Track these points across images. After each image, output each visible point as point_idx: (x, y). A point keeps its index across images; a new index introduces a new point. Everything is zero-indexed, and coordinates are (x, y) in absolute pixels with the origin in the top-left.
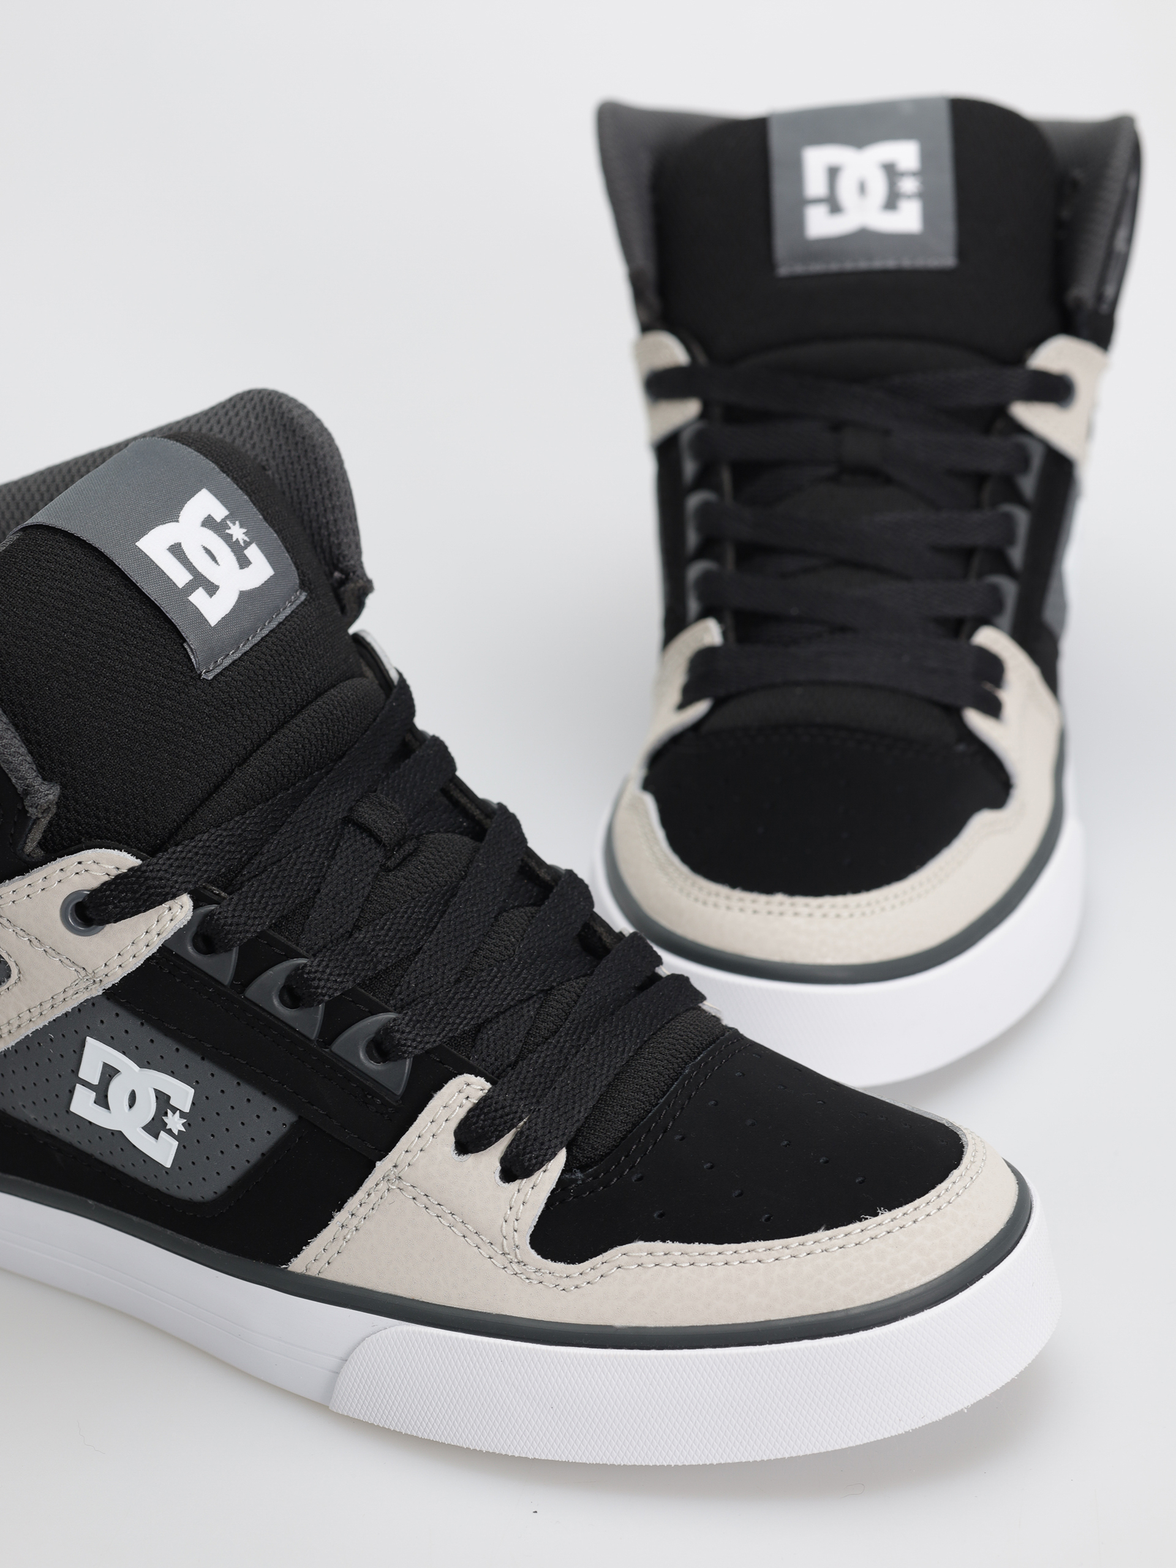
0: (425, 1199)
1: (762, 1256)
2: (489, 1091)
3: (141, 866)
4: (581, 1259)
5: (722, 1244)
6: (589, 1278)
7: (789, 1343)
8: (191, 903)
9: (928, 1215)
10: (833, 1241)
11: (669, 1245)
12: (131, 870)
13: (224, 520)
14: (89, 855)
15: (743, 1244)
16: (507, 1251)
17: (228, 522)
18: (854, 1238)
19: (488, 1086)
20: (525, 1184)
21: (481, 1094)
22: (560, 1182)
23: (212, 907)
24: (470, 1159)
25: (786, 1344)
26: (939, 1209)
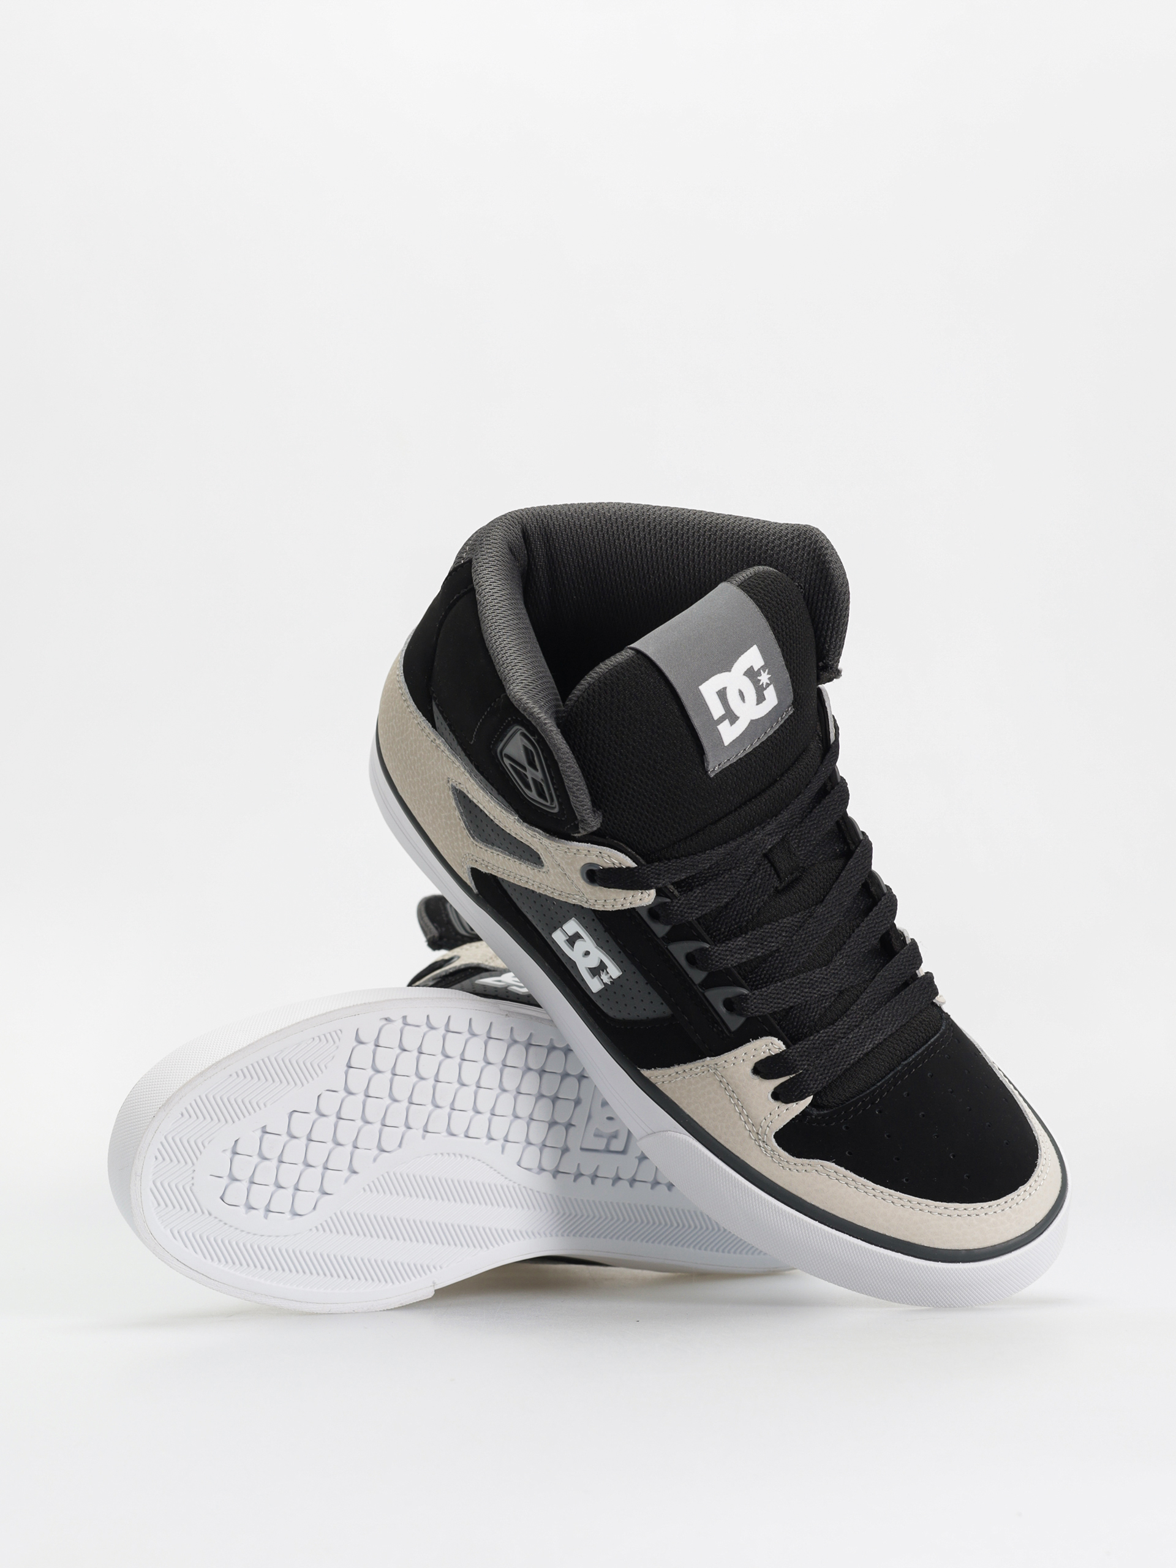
0: (727, 1086)
1: (895, 1201)
2: (783, 1051)
3: (636, 868)
4: (799, 1157)
5: (877, 1184)
6: (798, 1168)
7: (891, 1252)
8: (655, 894)
9: (995, 1212)
10: (937, 1209)
11: (848, 1173)
12: (628, 868)
13: (759, 669)
14: (607, 851)
15: (887, 1189)
16: (760, 1133)
17: (761, 671)
18: (948, 1212)
19: (784, 1048)
20: (784, 1106)
21: (778, 1051)
22: (803, 1112)
23: (668, 900)
24: (757, 1080)
25: (889, 1251)
26: (1003, 1210)
